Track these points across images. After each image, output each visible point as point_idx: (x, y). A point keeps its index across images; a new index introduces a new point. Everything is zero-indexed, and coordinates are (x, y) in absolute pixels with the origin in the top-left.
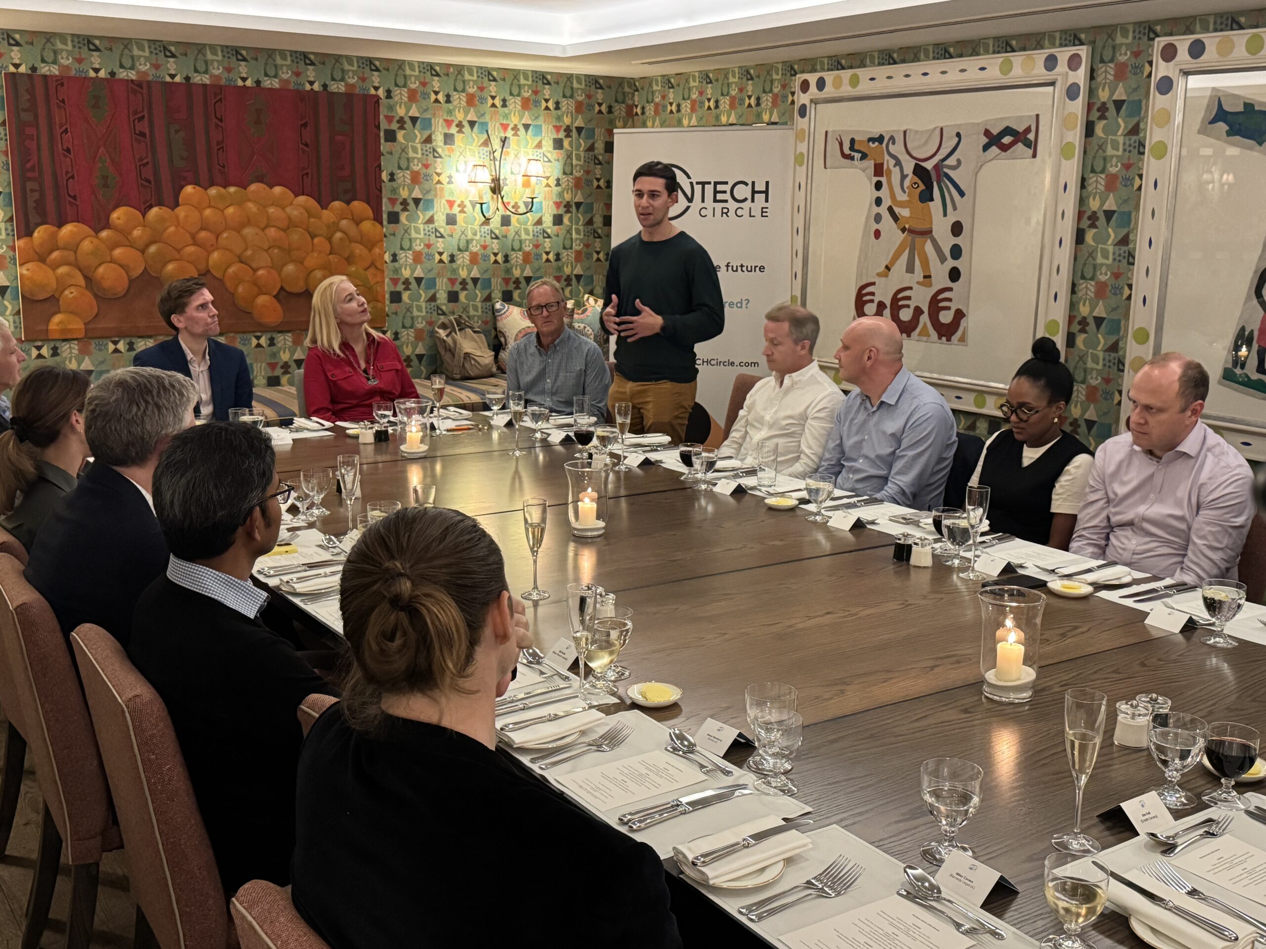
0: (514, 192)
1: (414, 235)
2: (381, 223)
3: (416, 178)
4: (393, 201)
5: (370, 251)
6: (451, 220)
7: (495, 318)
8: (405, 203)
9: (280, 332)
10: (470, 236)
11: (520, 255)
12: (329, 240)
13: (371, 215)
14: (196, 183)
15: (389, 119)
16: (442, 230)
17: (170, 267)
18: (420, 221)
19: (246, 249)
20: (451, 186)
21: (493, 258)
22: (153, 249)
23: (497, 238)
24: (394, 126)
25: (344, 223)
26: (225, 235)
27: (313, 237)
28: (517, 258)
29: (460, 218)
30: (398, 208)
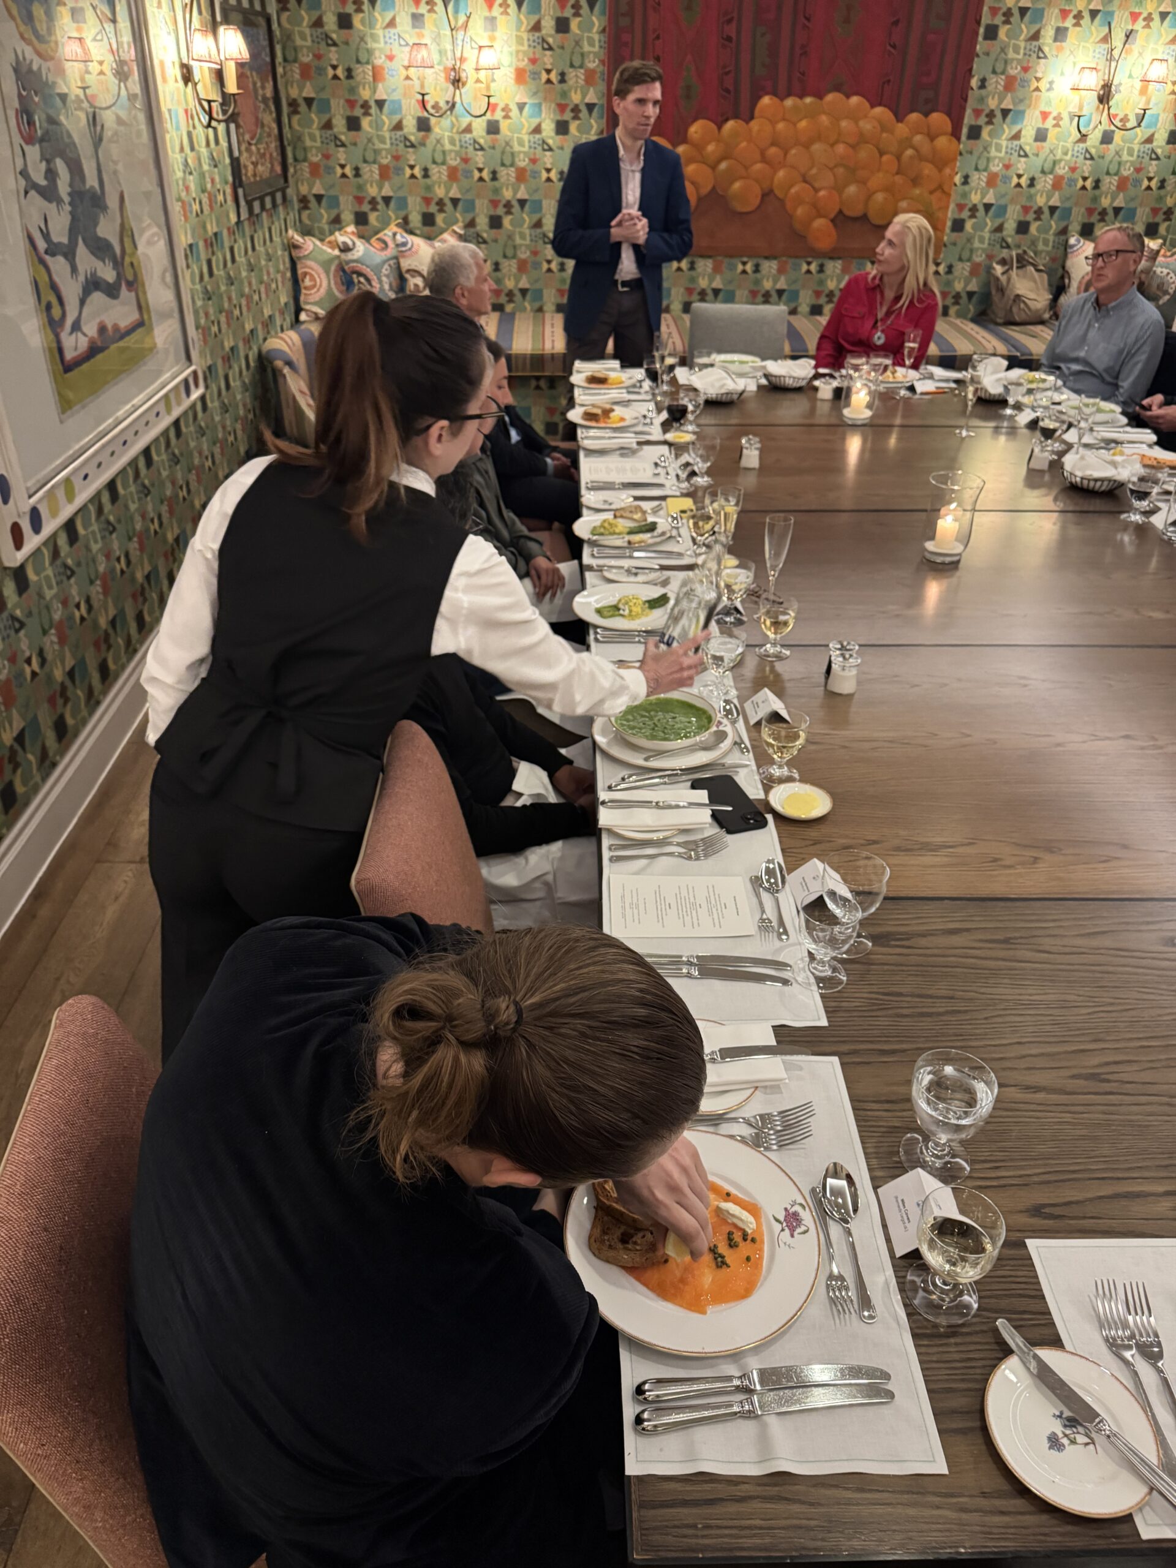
0: (1126, 102)
1: (993, 152)
2: (959, 139)
3: (1010, 85)
4: (977, 113)
5: (940, 170)
6: (1041, 136)
7: (1065, 255)
8: (991, 115)
9: (831, 258)
10: (1059, 155)
11: (1115, 180)
12: (898, 157)
13: (949, 128)
14: (774, 93)
15: (994, 11)
16: (1027, 148)
17: (737, 185)
18: (1004, 137)
19: (811, 168)
20: (1051, 94)
21: (1080, 183)
22: (723, 166)
23: (1092, 158)
24: (999, 20)
25: (918, 138)
26: (793, 151)
27: (882, 154)
28: (1110, 183)
29: (1052, 135)
30: (982, 120)
